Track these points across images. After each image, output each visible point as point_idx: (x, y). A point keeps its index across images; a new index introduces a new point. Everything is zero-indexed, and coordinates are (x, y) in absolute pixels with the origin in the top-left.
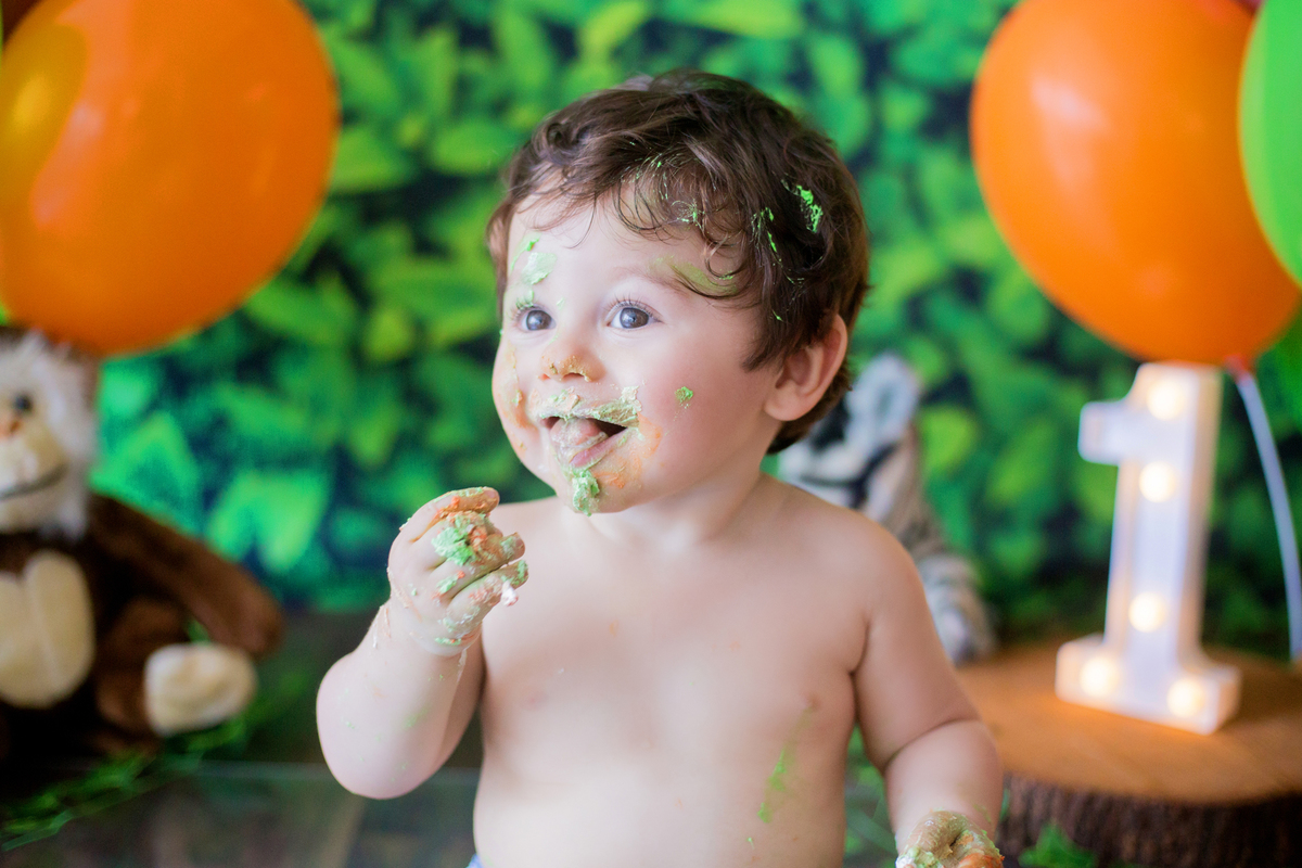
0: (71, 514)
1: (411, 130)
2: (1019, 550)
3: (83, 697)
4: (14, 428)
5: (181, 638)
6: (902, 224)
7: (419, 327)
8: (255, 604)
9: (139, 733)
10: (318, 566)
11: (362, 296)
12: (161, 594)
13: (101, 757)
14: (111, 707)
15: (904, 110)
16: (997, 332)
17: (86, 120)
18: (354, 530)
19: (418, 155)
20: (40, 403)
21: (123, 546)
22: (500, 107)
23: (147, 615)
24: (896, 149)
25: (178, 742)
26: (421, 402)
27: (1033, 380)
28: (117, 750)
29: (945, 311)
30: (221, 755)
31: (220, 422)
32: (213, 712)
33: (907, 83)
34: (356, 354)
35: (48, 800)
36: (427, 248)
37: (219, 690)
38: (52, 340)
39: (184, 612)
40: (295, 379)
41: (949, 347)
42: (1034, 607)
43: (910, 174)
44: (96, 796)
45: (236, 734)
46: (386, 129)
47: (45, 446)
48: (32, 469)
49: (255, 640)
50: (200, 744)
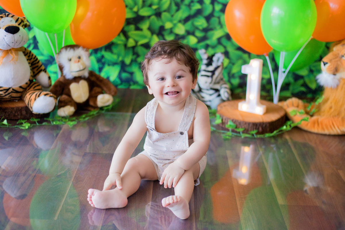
0: (86, 74)
1: (135, 9)
2: (236, 81)
3: (87, 101)
4: (79, 61)
5: (102, 93)
6: (218, 27)
7: (136, 42)
8: (113, 88)
9: (96, 107)
10: (119, 81)
11: (127, 37)
12: (99, 86)
13: (90, 111)
14: (91, 103)
15: (218, 7)
16: (233, 45)
17: (89, 14)
18: (124, 75)
19: (136, 13)
20: (81, 58)
21: (93, 79)
22: (150, 6)
23: (97, 89)
24: (216, 14)
25: (102, 108)
26: (136, 54)
27: (239, 53)
28: (92, 110)
29: (224, 41)
30: (108, 110)
31: (103, 57)
32: (107, 104)
33: (219, 3)
34: (125, 46)
35: (84, 116)
36: (138, 29)
37: (108, 100)
38: (84, 47)
39: (102, 89)
40: (115, 50)
41: (225, 47)
42: (238, 91)
43: (219, 18)
44: (90, 116)
45: (111, 107)
46: (131, 9)
47: (83, 64)
48: (82, 68)
49: (113, 93)
50: (106, 108)
